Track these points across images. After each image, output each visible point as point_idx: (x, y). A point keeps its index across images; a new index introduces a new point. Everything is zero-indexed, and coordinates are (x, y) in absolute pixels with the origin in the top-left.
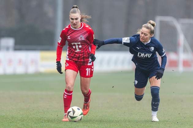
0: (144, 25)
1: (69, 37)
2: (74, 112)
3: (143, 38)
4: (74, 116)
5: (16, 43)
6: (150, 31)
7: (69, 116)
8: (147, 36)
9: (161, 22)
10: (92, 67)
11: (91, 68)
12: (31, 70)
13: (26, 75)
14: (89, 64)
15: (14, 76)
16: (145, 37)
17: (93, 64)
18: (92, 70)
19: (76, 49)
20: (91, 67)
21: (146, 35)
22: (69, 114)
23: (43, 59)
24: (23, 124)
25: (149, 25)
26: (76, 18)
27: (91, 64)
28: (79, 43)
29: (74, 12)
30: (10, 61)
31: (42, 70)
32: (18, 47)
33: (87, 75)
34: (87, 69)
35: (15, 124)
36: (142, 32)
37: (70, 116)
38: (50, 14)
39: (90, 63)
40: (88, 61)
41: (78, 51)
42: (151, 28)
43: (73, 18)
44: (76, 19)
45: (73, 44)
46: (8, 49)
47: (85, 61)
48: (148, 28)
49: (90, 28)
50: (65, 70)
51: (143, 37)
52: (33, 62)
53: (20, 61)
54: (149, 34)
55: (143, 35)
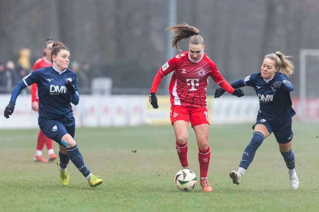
1: (184, 70)
2: (185, 175)
3: (266, 72)
4: (185, 180)
5: (114, 85)
6: (275, 63)
7: (177, 181)
8: (271, 70)
13: (128, 128)
15: (112, 129)
16: (269, 71)
21: (269, 69)
22: (178, 179)
24: (124, 193)
26: (197, 50)
29: (196, 43)
30: (106, 110)
32: (117, 90)
35: (113, 193)
36: (265, 65)
37: (179, 181)
41: (193, 89)
42: (276, 59)
43: (193, 50)
45: (188, 80)
46: (102, 92)
48: (272, 58)
51: (265, 71)
53: (119, 110)
54: (274, 68)
55: (265, 68)
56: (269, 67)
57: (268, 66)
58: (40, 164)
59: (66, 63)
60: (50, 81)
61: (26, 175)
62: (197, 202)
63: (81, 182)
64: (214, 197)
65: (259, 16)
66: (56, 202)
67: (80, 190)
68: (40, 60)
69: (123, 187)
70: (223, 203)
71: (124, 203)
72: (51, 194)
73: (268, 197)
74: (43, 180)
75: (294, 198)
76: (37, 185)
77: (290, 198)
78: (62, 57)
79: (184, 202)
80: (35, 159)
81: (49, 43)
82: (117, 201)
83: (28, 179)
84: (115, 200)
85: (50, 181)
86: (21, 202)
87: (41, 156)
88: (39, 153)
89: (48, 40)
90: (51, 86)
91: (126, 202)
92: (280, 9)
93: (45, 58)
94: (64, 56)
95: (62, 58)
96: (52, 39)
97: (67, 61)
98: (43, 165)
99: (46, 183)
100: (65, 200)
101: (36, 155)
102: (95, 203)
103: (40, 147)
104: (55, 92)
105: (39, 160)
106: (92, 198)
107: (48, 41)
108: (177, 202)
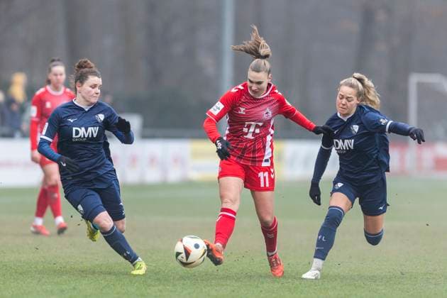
0: (342, 82)
1: (242, 109)
3: (345, 107)
8: (352, 102)
9: (420, 86)
10: (272, 170)
11: (270, 173)
12: (174, 175)
13: (164, 186)
14: (264, 164)
17: (272, 164)
18: (272, 176)
19: (246, 134)
20: (268, 169)
23: (196, 155)
25: (354, 81)
27: (268, 164)
28: (261, 124)
29: (257, 70)
31: (194, 175)
32: (149, 132)
33: (262, 185)
34: (261, 175)
36: (342, 96)
38: (210, 70)
39: (267, 161)
40: (263, 156)
41: (250, 136)
43: (252, 80)
44: (259, 83)
47: (255, 158)
48: (352, 86)
49: (280, 93)
50: (219, 178)
51: (344, 105)
52: (178, 160)
53: (152, 161)
54: (355, 99)
55: (344, 101)
56: (350, 99)
57: (347, 98)
58: (40, 237)
59: (95, 95)
60: (72, 121)
61: (20, 253)
62: (261, 291)
63: (97, 263)
64: (286, 285)
65: (352, 26)
66: (62, 291)
67: (97, 275)
68: (42, 90)
69: (158, 270)
70: (299, 293)
71: (158, 294)
72: (55, 281)
73: (363, 285)
74: (43, 260)
75: (399, 286)
76: (36, 267)
77: (395, 287)
78: (91, 87)
79: (243, 291)
80: (32, 229)
81: (55, 66)
82: (148, 291)
83: (22, 259)
84: (145, 288)
85: (53, 262)
86: (13, 292)
87: (41, 227)
88: (39, 222)
89: (53, 61)
90: (74, 129)
91: (161, 291)
92: (381, 17)
93: (49, 88)
94: (94, 86)
95: (91, 89)
96: (59, 60)
97: (97, 94)
98: (45, 239)
99: (49, 266)
100: (74, 288)
101: (34, 224)
102: (118, 293)
103: (40, 213)
104: (80, 137)
105: (38, 232)
106: (112, 286)
107: (54, 63)
108: (233, 291)
